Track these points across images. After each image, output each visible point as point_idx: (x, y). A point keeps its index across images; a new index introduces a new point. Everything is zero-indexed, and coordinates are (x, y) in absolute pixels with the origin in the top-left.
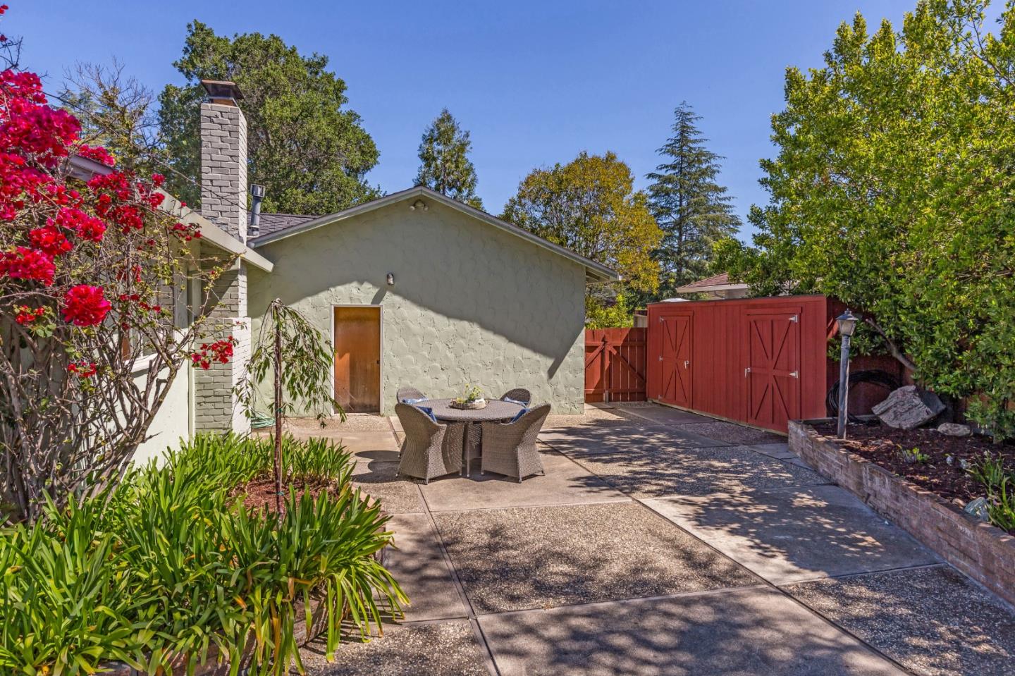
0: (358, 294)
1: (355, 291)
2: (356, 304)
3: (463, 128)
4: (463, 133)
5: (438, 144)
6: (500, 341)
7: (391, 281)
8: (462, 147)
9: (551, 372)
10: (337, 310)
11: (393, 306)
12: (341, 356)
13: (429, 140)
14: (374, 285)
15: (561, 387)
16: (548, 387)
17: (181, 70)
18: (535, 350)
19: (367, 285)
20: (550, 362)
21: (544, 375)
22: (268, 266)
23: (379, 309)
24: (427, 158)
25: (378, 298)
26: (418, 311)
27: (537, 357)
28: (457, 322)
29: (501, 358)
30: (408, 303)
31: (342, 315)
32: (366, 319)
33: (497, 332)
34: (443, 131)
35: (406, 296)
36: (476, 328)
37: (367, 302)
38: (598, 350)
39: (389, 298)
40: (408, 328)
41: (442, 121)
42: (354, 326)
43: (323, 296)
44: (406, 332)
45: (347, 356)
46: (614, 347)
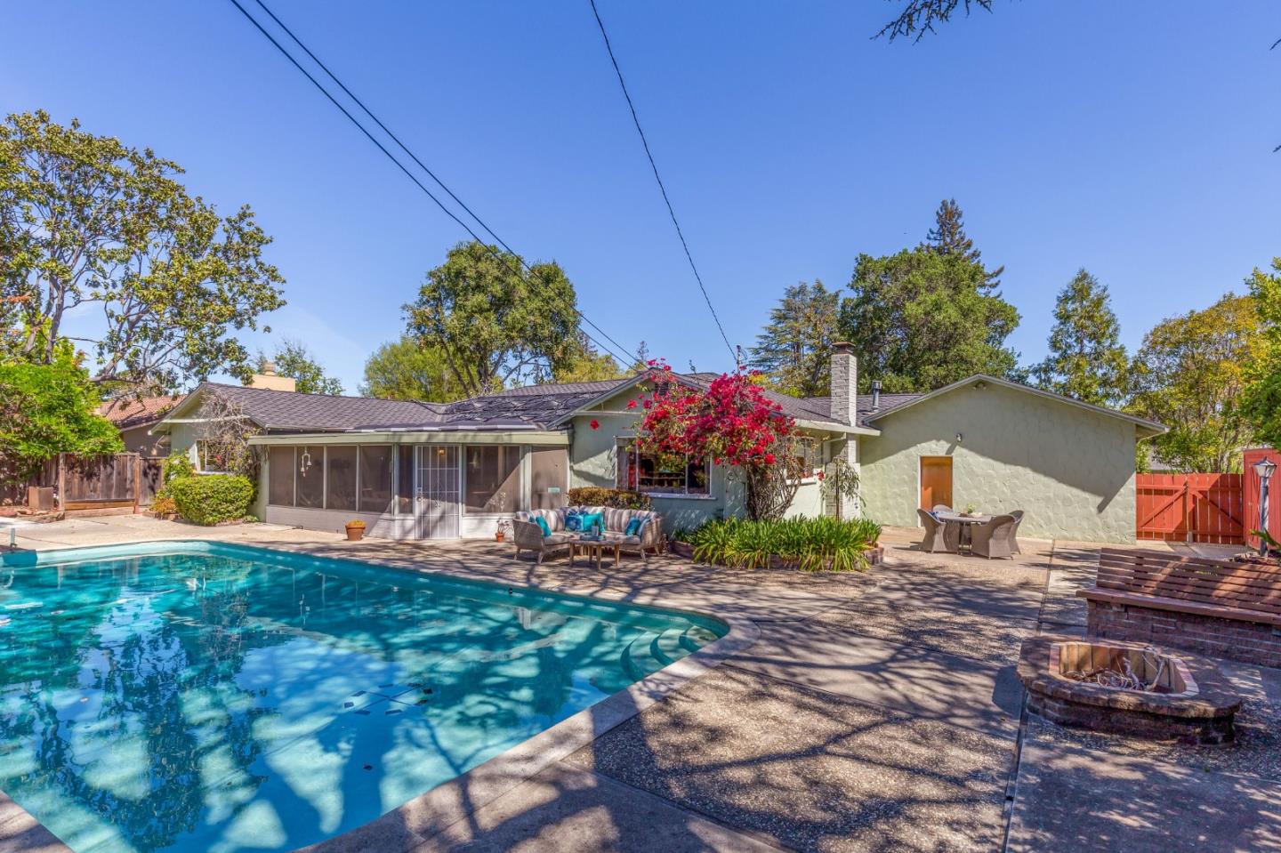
0: (937, 448)
1: (934, 446)
2: (935, 455)
3: (1101, 283)
4: (1102, 288)
5: (1073, 303)
6: (1052, 482)
7: (959, 439)
8: (1098, 302)
9: (1101, 508)
10: (922, 459)
11: (961, 455)
12: (926, 489)
13: (1064, 299)
14: (948, 441)
15: (1111, 521)
16: (1098, 520)
17: (852, 288)
18: (1084, 489)
19: (942, 442)
20: (1099, 500)
21: (1094, 510)
22: (877, 433)
23: (951, 458)
24: (1064, 318)
25: (950, 451)
26: (981, 459)
27: (1086, 495)
28: (1013, 467)
29: (1052, 495)
30: (972, 454)
31: (926, 462)
32: (944, 465)
33: (1046, 474)
34: (1080, 288)
35: (971, 449)
36: (1029, 473)
37: (942, 454)
38: (1178, 494)
39: (959, 450)
40: (973, 471)
41: (1078, 280)
42: (935, 469)
43: (912, 450)
44: (971, 474)
45: (930, 489)
46: (1200, 492)
